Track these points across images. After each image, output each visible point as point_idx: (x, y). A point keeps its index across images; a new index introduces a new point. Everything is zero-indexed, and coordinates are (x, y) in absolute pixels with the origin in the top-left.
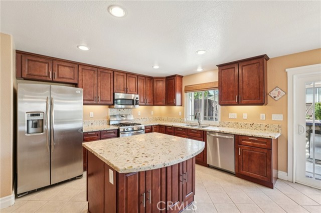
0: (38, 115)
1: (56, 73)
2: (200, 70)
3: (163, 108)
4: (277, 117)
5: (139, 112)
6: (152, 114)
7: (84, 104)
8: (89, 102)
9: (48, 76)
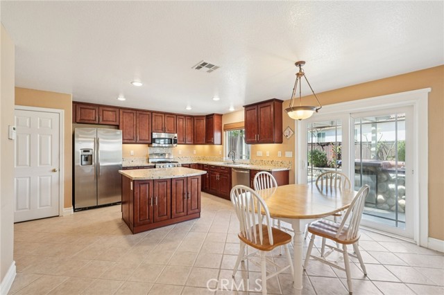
0: (89, 151)
1: (101, 117)
2: (232, 109)
3: (207, 147)
4: (289, 154)
5: (180, 151)
6: (195, 153)
7: (123, 143)
8: (129, 141)
9: (95, 120)
